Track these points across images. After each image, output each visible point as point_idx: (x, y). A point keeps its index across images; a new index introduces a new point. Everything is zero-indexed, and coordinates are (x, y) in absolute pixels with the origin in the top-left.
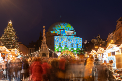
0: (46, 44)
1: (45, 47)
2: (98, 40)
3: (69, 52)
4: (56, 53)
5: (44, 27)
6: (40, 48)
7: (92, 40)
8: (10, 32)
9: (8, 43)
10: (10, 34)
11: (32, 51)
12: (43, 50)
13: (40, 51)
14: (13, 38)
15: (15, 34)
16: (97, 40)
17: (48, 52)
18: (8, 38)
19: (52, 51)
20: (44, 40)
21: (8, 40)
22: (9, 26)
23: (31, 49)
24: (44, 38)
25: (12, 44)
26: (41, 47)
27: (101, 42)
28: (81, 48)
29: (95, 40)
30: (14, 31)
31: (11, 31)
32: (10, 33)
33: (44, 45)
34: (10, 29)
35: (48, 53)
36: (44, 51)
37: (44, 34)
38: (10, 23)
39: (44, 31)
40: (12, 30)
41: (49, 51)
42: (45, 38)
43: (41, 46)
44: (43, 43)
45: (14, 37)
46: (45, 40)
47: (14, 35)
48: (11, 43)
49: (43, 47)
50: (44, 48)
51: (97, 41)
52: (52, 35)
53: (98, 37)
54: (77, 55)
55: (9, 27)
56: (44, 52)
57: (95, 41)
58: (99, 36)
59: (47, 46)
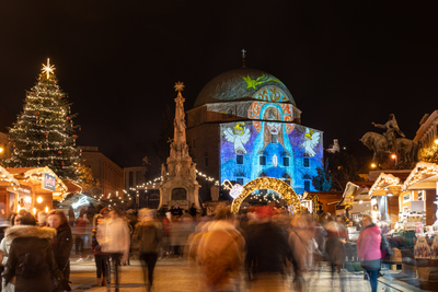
0: (185, 154)
1: (184, 163)
2: (390, 138)
3: (274, 184)
4: (227, 187)
5: (179, 86)
6: (163, 169)
7: (364, 139)
8: (47, 104)
9: (37, 146)
10: (47, 115)
11: (134, 178)
12: (174, 175)
13: (166, 178)
14: (59, 129)
15: (68, 115)
16: (386, 137)
17: (196, 183)
18: (40, 128)
19: (211, 179)
20: (180, 138)
21: (40, 137)
22: (45, 81)
23: (131, 173)
24: (179, 128)
25: (56, 153)
26: (166, 166)
27: (402, 145)
28: (318, 169)
29: (376, 136)
30: (62, 101)
31: (50, 102)
32: (47, 110)
33: (179, 158)
34: (48, 96)
35: (194, 188)
36: (178, 178)
37: (180, 114)
38: (48, 69)
39: (180, 101)
40: (56, 98)
41: (199, 179)
42: (183, 128)
43: (168, 160)
44: (176, 150)
45: (61, 123)
46: (183, 139)
47: (64, 118)
48: (50, 146)
49: (174, 163)
50: (179, 167)
51: (383, 140)
52: (210, 119)
53: (391, 126)
54: (306, 194)
55: (42, 87)
56: (177, 182)
57: (379, 139)
58: (394, 122)
59: (190, 160)
